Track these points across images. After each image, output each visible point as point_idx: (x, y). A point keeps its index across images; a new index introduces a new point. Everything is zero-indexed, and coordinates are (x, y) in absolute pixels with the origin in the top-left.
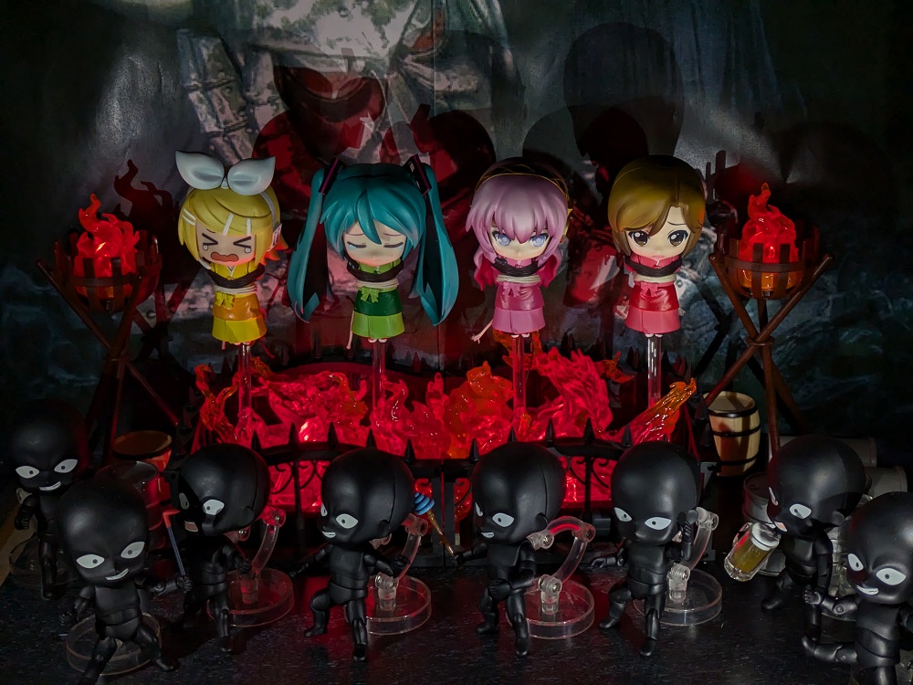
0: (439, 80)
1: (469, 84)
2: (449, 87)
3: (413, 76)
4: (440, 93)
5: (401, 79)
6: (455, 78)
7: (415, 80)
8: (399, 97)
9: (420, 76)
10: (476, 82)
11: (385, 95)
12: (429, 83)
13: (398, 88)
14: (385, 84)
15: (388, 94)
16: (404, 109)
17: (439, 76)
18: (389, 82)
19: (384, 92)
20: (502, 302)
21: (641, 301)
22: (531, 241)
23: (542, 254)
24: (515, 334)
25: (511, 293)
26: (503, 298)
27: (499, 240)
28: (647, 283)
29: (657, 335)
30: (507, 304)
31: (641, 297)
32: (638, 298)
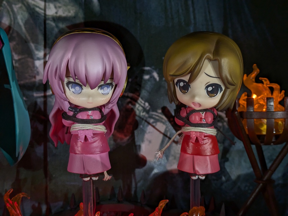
0: (50, 8)
1: (69, 12)
2: (56, 13)
3: (32, 7)
4: (50, 17)
5: (24, 8)
6: (60, 7)
7: (34, 9)
8: (22, 20)
9: (37, 7)
10: (74, 11)
11: (12, 19)
12: (43, 12)
13: (22, 14)
14: (13, 11)
15: (15, 18)
16: (25, 28)
17: (49, 5)
18: (15, 10)
19: (12, 16)
20: (76, 148)
21: (191, 148)
22: (99, 90)
23: (109, 102)
24: (86, 176)
25: (86, 138)
26: (77, 144)
27: (73, 90)
28: (196, 132)
29: (201, 177)
30: (80, 149)
31: (191, 144)
32: (188, 145)
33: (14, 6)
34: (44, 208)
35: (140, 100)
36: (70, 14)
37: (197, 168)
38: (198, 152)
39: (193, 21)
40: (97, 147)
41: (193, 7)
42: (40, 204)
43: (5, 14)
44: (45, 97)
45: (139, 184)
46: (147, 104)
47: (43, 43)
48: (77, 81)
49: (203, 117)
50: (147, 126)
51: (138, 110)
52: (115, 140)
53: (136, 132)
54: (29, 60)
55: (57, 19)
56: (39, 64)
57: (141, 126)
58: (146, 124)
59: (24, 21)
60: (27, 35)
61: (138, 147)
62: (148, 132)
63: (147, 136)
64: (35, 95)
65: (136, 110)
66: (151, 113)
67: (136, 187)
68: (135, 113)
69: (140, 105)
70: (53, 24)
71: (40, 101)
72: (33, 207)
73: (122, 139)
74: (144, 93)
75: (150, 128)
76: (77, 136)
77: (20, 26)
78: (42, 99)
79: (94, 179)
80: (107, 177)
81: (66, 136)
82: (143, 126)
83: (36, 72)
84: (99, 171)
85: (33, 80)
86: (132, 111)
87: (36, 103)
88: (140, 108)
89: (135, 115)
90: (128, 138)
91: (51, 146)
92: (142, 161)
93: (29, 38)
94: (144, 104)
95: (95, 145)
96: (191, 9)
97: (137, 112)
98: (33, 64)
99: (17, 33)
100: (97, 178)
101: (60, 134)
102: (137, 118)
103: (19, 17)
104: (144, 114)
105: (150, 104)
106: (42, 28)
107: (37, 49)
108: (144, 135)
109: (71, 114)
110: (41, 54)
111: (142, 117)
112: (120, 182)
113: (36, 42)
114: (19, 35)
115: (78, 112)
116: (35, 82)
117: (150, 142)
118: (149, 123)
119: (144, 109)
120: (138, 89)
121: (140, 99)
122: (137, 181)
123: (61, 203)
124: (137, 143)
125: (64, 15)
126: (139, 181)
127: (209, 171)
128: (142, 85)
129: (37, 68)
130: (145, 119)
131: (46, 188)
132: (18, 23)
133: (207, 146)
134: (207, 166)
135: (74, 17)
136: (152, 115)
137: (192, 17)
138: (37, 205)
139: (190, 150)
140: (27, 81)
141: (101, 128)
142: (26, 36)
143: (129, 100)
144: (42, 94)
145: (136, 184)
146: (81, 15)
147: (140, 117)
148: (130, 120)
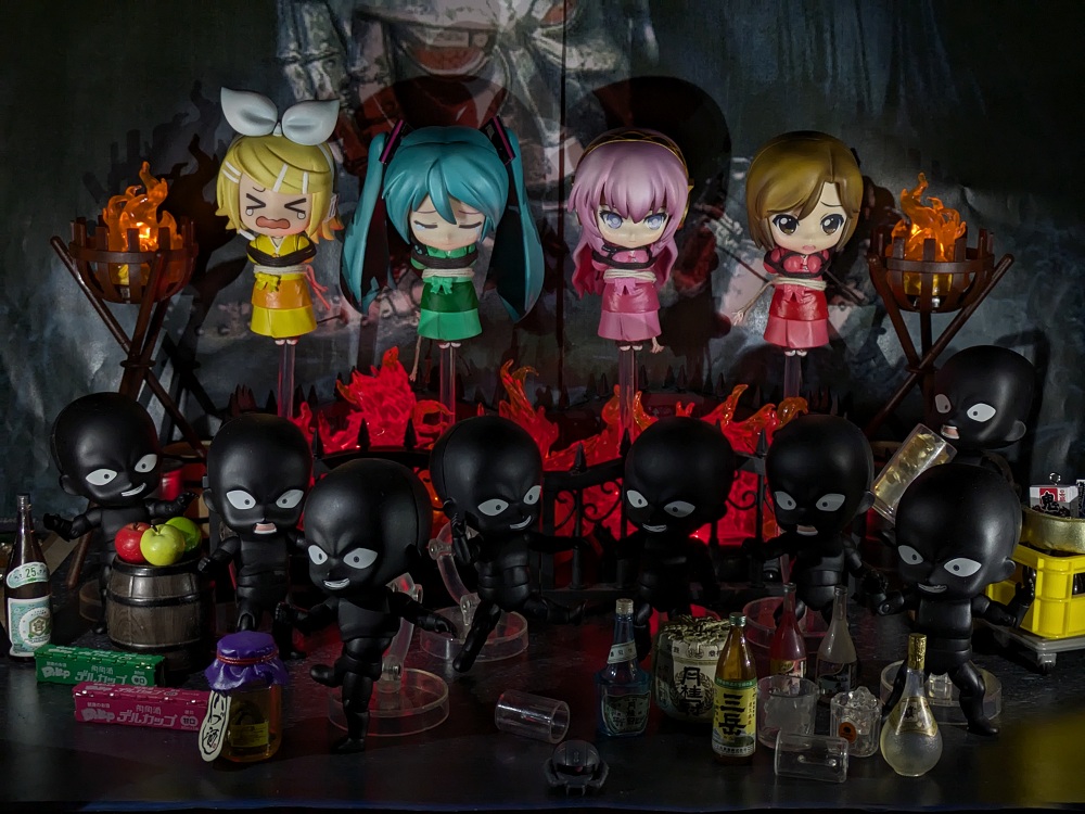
0: (572, 56)
2: (583, 65)
3: (542, 53)
4: (572, 72)
6: (589, 54)
7: (545, 57)
8: (525, 77)
9: (550, 53)
10: (614, 60)
11: (509, 75)
12: (560, 61)
13: (524, 66)
14: (510, 61)
15: (513, 74)
16: (530, 91)
17: (570, 51)
18: (514, 59)
19: (508, 71)
20: (611, 303)
21: (784, 309)
22: (646, 223)
23: (659, 240)
24: (625, 343)
25: (625, 291)
26: (612, 298)
27: (609, 222)
28: (792, 285)
29: (799, 353)
30: (616, 305)
31: (784, 303)
32: (780, 305)
33: (511, 52)
34: (556, 396)
35: (726, 219)
36: (606, 67)
37: (791, 340)
38: (795, 314)
39: (830, 71)
40: (641, 303)
41: (833, 44)
42: (549, 388)
43: (496, 66)
44: (561, 211)
45: (716, 365)
46: (737, 225)
47: (559, 118)
48: (615, 211)
49: (805, 263)
50: (735, 265)
51: (720, 234)
52: (677, 288)
53: (713, 274)
54: (537, 147)
55: (584, 75)
56: (551, 153)
57: (725, 265)
58: (734, 260)
59: (528, 80)
60: (533, 104)
61: (716, 301)
62: (736, 274)
63: (733, 282)
64: (544, 207)
65: (717, 234)
66: (744, 241)
67: (710, 370)
68: (715, 240)
69: (724, 226)
70: (578, 85)
71: (552, 218)
72: (538, 393)
73: (689, 286)
74: (732, 205)
75: (738, 269)
76: (612, 286)
77: (521, 88)
78: (556, 215)
79: (636, 348)
80: (657, 348)
81: (596, 283)
82: (729, 265)
83: (546, 168)
84: (644, 337)
85: (542, 181)
86: (710, 236)
87: (545, 220)
88: (725, 232)
89: (714, 245)
90: (700, 284)
91: (570, 294)
92: (723, 326)
93: (536, 109)
94: (733, 225)
95: (638, 299)
96: (829, 49)
97: (719, 240)
98: (543, 153)
99: (516, 99)
100: (640, 348)
101: (587, 280)
102: (717, 250)
103: (519, 72)
104: (732, 242)
105: (742, 226)
106: (558, 90)
107: (550, 129)
108: (729, 280)
109: (605, 254)
110: (555, 136)
111: (727, 249)
112: (683, 360)
113: (547, 115)
114: (518, 102)
115: (615, 253)
116: (544, 185)
117: (739, 292)
118: (739, 261)
119: (732, 235)
120: (722, 197)
121: (725, 215)
122: (712, 358)
123: (584, 389)
124: (716, 294)
125: (596, 68)
126: (716, 360)
127: (811, 345)
128: (730, 191)
129: (548, 160)
130: (732, 252)
131: (561, 361)
132: (519, 82)
133: (810, 307)
134: (807, 337)
135: (614, 72)
136: (747, 244)
137: (830, 64)
138: (544, 389)
139: (782, 312)
140: (532, 183)
141: (648, 276)
142: (531, 106)
143: (704, 217)
144: (557, 207)
145: (710, 365)
146: (625, 67)
147: (724, 250)
148: (705, 254)
